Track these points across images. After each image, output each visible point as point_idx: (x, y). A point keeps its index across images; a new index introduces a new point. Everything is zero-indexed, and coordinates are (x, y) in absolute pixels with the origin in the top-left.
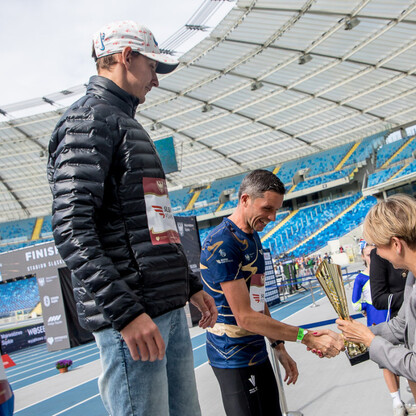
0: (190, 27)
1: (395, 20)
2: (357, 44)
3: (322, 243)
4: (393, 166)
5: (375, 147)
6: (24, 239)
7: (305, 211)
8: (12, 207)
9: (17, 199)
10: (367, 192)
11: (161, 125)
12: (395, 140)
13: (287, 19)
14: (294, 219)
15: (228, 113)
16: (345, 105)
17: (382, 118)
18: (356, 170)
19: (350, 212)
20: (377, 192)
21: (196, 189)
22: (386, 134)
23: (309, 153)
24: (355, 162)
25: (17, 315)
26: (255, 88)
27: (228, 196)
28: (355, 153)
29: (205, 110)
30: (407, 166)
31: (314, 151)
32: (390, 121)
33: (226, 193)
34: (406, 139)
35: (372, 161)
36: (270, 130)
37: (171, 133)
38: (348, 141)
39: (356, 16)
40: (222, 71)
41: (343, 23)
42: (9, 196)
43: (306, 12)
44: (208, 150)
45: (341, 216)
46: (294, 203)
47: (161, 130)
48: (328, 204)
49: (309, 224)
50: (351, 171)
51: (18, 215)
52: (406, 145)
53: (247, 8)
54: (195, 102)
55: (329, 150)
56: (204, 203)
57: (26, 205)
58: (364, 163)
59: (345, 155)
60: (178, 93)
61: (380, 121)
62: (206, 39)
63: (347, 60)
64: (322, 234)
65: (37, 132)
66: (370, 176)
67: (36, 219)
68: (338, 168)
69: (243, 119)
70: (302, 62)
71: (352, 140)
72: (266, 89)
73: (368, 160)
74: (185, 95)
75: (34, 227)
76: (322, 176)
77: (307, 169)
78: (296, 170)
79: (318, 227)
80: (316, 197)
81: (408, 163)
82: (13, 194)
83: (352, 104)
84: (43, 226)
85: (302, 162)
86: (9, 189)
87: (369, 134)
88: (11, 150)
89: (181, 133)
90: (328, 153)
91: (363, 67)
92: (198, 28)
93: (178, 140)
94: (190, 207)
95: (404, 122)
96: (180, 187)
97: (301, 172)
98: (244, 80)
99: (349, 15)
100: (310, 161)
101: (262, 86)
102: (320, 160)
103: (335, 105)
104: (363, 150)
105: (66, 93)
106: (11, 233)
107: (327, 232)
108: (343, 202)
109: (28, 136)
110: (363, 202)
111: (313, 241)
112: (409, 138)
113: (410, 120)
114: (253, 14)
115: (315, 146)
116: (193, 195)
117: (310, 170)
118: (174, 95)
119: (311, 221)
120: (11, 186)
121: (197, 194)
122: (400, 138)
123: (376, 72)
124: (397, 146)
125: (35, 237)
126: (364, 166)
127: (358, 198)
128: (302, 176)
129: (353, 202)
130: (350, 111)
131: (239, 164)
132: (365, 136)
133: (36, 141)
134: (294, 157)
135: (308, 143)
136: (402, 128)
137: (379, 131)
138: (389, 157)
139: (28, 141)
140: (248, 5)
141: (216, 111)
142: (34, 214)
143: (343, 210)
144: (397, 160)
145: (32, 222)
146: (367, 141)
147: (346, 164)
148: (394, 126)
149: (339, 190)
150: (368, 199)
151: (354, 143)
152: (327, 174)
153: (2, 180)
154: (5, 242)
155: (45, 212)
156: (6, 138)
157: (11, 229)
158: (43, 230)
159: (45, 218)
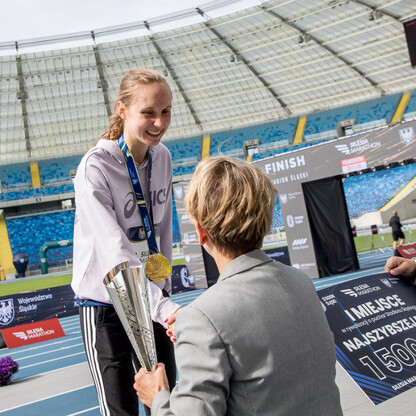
6: (285, 143)
8: (271, 105)
9: (275, 95)
25: (279, 233)
42: (266, 93)
51: (278, 114)
57: (286, 102)
65: (294, 13)
67: (298, 119)
75: (296, 128)
82: (271, 90)
84: (306, 126)
86: (266, 85)
88: (264, 39)
106: (270, 136)
109: (284, 20)
120: (268, 81)
125: (298, 140)
133: (293, 25)
139: (284, 25)
142: (296, 113)
145: (294, 123)
153: (257, 74)
154: (264, 147)
155: (309, 110)
156: (258, 24)
157: (271, 132)
158: (307, 132)
159: (309, 116)
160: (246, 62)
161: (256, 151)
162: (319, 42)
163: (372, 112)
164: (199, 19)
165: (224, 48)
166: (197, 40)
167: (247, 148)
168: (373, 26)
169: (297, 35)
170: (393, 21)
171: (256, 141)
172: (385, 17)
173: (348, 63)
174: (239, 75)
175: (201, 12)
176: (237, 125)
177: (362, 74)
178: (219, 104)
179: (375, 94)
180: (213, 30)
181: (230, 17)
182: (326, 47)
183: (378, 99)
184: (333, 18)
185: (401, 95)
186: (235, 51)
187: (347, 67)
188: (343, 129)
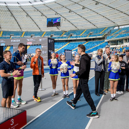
2: (111, 2)
3: (92, 51)
4: (114, 35)
5: (111, 30)
6: (20, 36)
7: (90, 42)
9: (19, 26)
10: (106, 41)
11: (58, 14)
12: (116, 29)
14: (87, 44)
15: (75, 14)
16: (105, 17)
17: (114, 23)
18: (105, 35)
19: (101, 45)
20: (108, 41)
21: (64, 32)
22: (114, 27)
23: (94, 28)
24: (105, 32)
26: (83, 9)
27: (72, 35)
28: (105, 30)
29: (70, 12)
31: (96, 28)
33: (71, 34)
36: (85, 20)
37: (60, 16)
40: (75, 3)
42: (17, 25)
44: (69, 22)
45: (98, 45)
46: (88, 40)
47: (58, 15)
48: (96, 42)
49: (90, 46)
50: (103, 34)
51: (19, 30)
52: (118, 31)
54: (67, 10)
55: (99, 28)
56: (66, 36)
57: (21, 28)
58: (107, 33)
59: (103, 30)
61: (113, 23)
63: (108, 6)
64: (93, 49)
65: (26, 10)
66: (108, 37)
67: (23, 32)
68: (100, 33)
69: (79, 16)
70: (96, 4)
72: (86, 10)
73: (108, 32)
74: (65, 7)
76: (96, 34)
78: (90, 32)
79: (92, 47)
80: (93, 39)
81: (117, 35)
82: (18, 25)
83: (107, 18)
85: (92, 30)
86: (18, 23)
87: (110, 26)
88: (19, 13)
89: (63, 17)
90: (99, 29)
91: (112, 9)
93: (62, 18)
94: (62, 36)
95: (120, 25)
96: (60, 30)
97: (91, 32)
98: (81, 6)
100: (94, 30)
101: (85, 8)
102: (96, 30)
103: (103, 17)
104: (108, 30)
105: (35, 1)
107: (94, 48)
108: (100, 42)
109: (24, 11)
111: (90, 50)
112: (120, 29)
116: (63, 33)
117: (93, 32)
118: (62, 7)
119: (91, 45)
121: (64, 33)
122: (117, 28)
123: (114, 10)
125: (22, 36)
126: (107, 34)
127: (104, 42)
129: (102, 42)
131: (76, 27)
133: (26, 12)
134: (90, 28)
135: (95, 25)
136: (119, 26)
137: (113, 26)
138: (114, 33)
141: (72, 13)
142: (23, 31)
145: (22, 33)
146: (109, 28)
147: (103, 33)
148: (117, 25)
149: (100, 39)
150: (106, 42)
151: (106, 28)
153: (16, 20)
154: (15, 36)
155: (26, 31)
156: (18, 10)
157: (17, 33)
158: (24, 35)
159: (25, 32)
160: (14, 17)
161: (13, 37)
162: (30, 17)
163: (38, 34)
164: (5, 5)
165: (9, 13)
166: (3, 9)
167: (11, 36)
168: (41, 17)
169: (26, 15)
170: (45, 17)
171: (13, 35)
172: (44, 16)
173: (35, 23)
174: (12, 19)
175: (6, 3)
176: (9, 30)
177: (38, 26)
178: (6, 25)
179: (39, 31)
180: (8, 8)
181: (12, 6)
182: (32, 19)
183: (40, 32)
184: (34, 13)
185: (44, 32)
186: (12, 14)
187: (35, 24)
188: (32, 36)
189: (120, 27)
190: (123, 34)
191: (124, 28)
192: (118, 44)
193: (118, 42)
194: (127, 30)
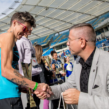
0: (10, 8)
1: (57, 8)
4: (57, 41)
5: (52, 36)
10: (51, 47)
11: (2, 31)
12: (57, 35)
13: (33, 7)
16: (45, 27)
17: (54, 30)
18: (48, 42)
19: (47, 52)
20: (53, 47)
22: (55, 34)
23: (37, 38)
24: (48, 40)
28: (48, 38)
30: (60, 41)
31: (39, 38)
32: (56, 31)
34: (59, 35)
35: (52, 40)
38: (46, 35)
39: (48, 7)
41: (45, 9)
43: (37, 6)
45: (45, 53)
50: (47, 42)
52: (59, 36)
53: (23, 4)
58: (50, 40)
59: (45, 39)
60: (6, 24)
62: (14, 11)
63: (46, 17)
66: (51, 43)
68: (44, 41)
70: (36, 17)
71: (47, 35)
73: (51, 40)
74: (8, 24)
77: (37, 42)
78: (34, 42)
81: (60, 40)
87: (51, 34)
90: (42, 38)
91: (50, 19)
92: (12, 9)
97: (35, 42)
99: (47, 7)
100: (37, 40)
102: (40, 40)
103: (43, 27)
104: (50, 37)
108: (45, 49)
110: (50, 49)
112: (60, 35)
113: (60, 31)
114: (24, 6)
115: (39, 36)
123: (52, 20)
124: (57, 36)
126: (50, 41)
127: (49, 49)
128: (36, 43)
129: (47, 49)
130: (47, 28)
132: (50, 34)
134: (34, 39)
135: (37, 36)
137: (53, 33)
138: (56, 39)
140: (24, 4)
143: (45, 51)
144: (57, 40)
146: (51, 35)
147: (46, 41)
148: (57, 32)
149: (44, 47)
151: (48, 36)
152: (41, 43)
189: (60, 33)
190: (64, 38)
191: (63, 33)
192: (62, 48)
193: (62, 46)
194: (67, 34)
